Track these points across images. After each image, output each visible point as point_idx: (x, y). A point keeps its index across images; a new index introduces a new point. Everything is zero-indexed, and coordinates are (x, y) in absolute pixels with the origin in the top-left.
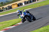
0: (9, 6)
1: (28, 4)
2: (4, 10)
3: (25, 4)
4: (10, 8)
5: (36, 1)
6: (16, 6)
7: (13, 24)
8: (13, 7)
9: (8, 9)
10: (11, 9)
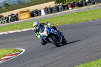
0: (13, 14)
2: (2, 22)
3: (45, 12)
4: (15, 18)
5: (70, 9)
8: (21, 17)
10: (17, 20)
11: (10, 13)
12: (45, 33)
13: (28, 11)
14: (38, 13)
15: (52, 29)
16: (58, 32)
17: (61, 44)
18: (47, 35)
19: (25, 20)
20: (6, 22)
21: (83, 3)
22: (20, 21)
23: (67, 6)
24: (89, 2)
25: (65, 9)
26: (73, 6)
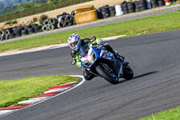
0: (65, 14)
1: (134, 11)
2: (45, 28)
4: (69, 20)
5: (167, 4)
6: (90, 16)
8: (79, 18)
9: (61, 25)
10: (72, 24)
11: (60, 11)
13: (92, 8)
14: (109, 11)
16: (116, 55)
18: (93, 62)
19: (86, 24)
20: (53, 27)
22: (77, 26)
25: (157, 5)
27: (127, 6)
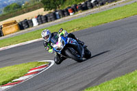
1: (47, 22)
5: (71, 14)
6: (14, 28)
7: (5, 80)
8: (6, 31)
10: (1, 36)
12: (59, 45)
13: (15, 22)
14: (28, 23)
15: (68, 39)
16: (78, 41)
17: (84, 59)
21: (88, 5)
23: (67, 10)
24: (96, 3)
25: (64, 15)
26: (75, 10)
27: (41, 19)
